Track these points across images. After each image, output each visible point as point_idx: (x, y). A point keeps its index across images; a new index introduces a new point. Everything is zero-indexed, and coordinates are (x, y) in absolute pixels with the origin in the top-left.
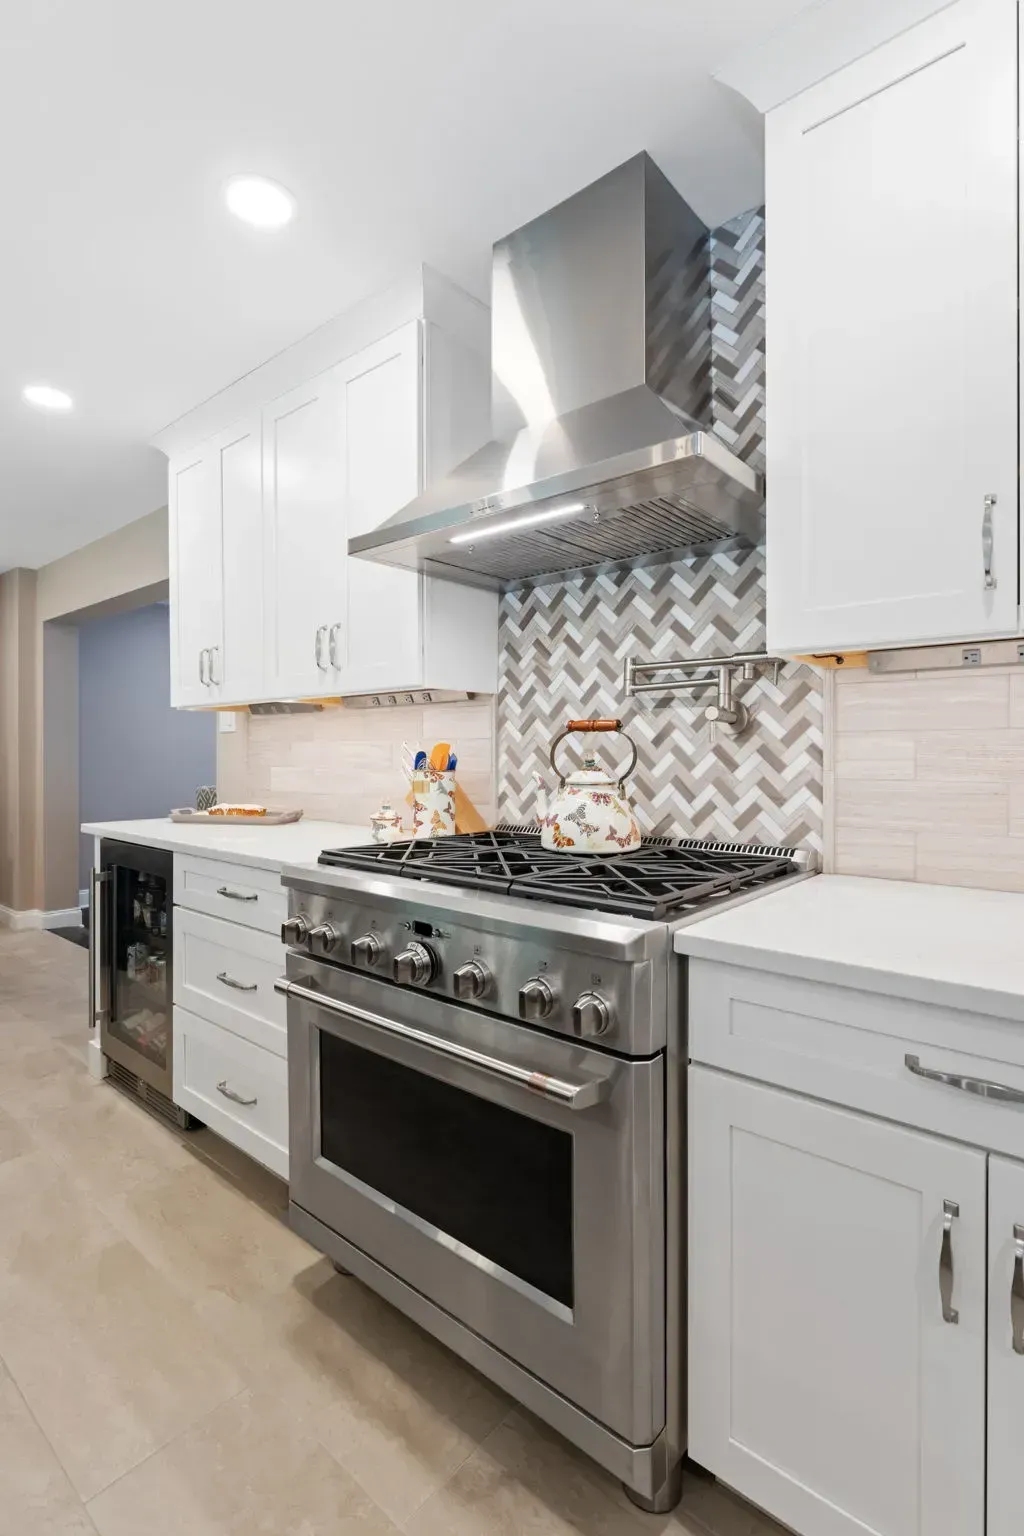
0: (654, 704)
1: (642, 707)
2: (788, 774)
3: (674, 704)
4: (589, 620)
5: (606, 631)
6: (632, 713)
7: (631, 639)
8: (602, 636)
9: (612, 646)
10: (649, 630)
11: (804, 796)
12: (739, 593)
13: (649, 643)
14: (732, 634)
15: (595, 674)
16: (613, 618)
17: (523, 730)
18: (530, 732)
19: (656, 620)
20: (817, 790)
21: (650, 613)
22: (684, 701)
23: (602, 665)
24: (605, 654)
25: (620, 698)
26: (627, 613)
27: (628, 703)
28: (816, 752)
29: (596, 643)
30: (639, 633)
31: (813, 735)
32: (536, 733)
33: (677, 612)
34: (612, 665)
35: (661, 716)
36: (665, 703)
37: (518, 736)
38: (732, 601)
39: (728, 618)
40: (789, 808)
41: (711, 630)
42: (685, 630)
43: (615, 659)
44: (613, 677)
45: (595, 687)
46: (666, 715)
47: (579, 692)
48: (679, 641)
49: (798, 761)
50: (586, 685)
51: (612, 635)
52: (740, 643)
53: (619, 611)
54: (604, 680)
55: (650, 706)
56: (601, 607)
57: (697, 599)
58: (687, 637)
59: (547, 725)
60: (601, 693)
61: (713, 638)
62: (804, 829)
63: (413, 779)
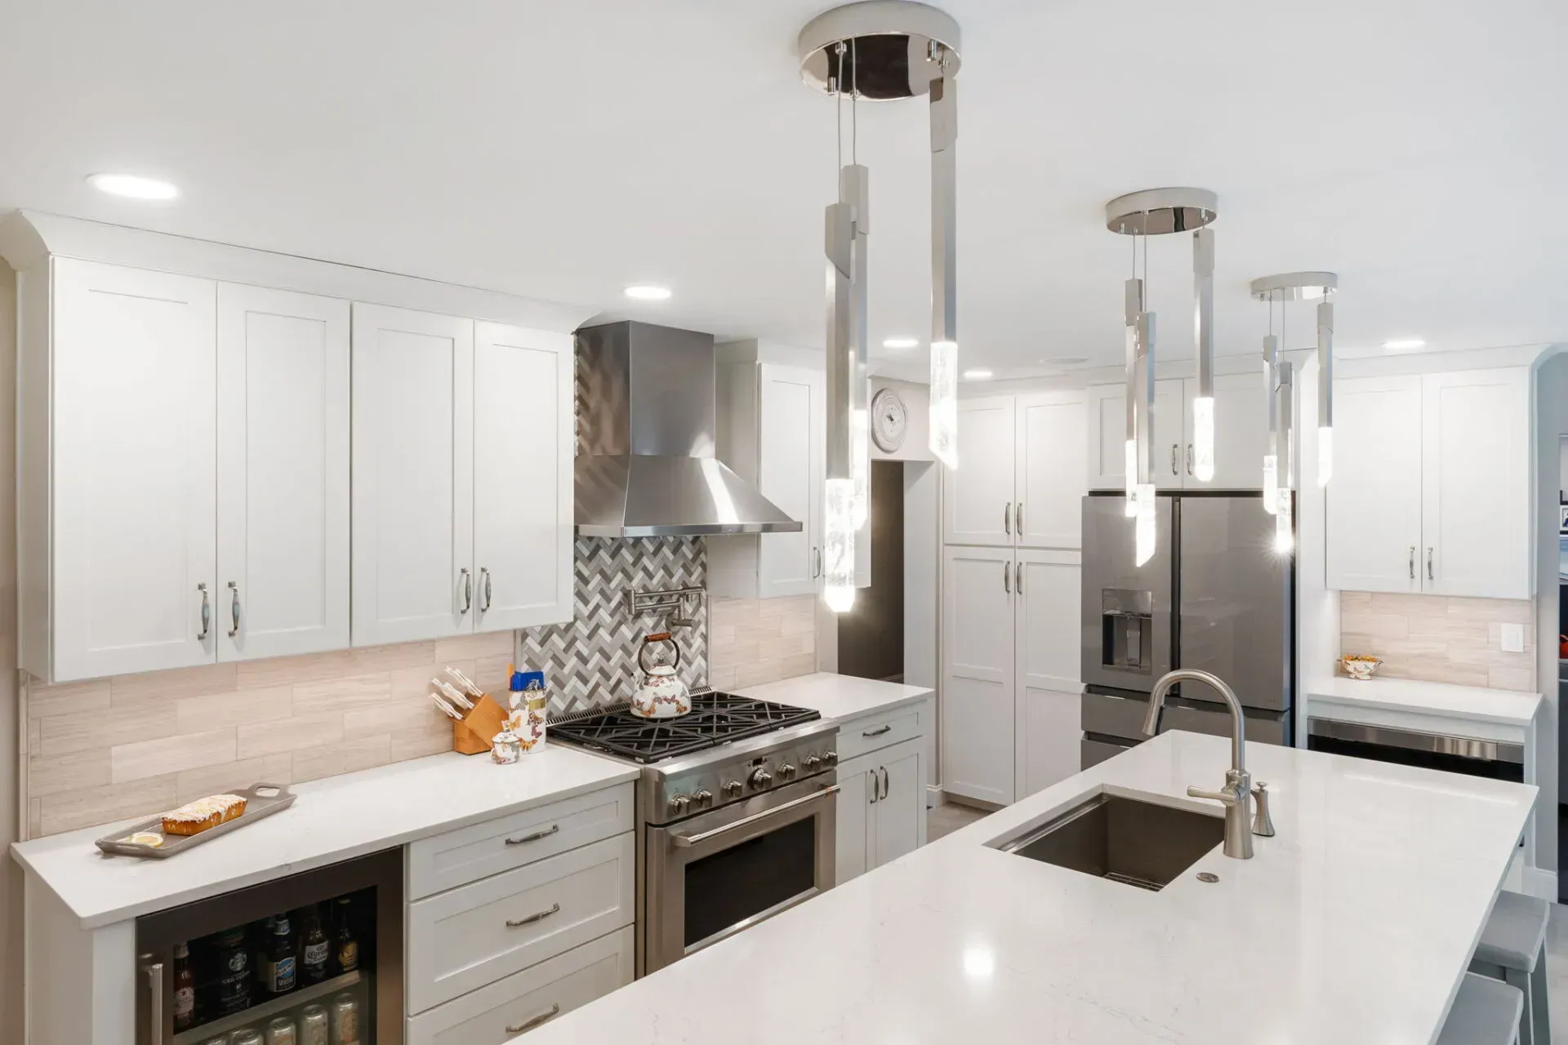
0: (632, 617)
1: (626, 619)
2: (693, 649)
3: (644, 615)
4: (593, 561)
5: (605, 569)
6: (620, 624)
7: (620, 575)
8: (602, 573)
9: (607, 579)
10: (630, 569)
11: (700, 660)
12: (674, 552)
13: (630, 578)
14: (671, 576)
15: (597, 599)
16: (609, 560)
17: (542, 643)
18: (548, 644)
19: (634, 564)
20: (705, 656)
21: (631, 559)
22: (649, 615)
23: (602, 592)
24: (604, 585)
25: (612, 615)
26: (618, 559)
27: (618, 617)
28: (705, 638)
29: (598, 577)
30: (624, 571)
31: (702, 628)
32: (554, 644)
33: (645, 561)
34: (608, 592)
35: (637, 624)
36: (638, 615)
37: (537, 648)
38: (671, 557)
39: (669, 565)
40: (694, 667)
41: (662, 572)
42: (649, 571)
43: (609, 588)
44: (609, 600)
45: (597, 607)
46: (639, 624)
47: (586, 611)
48: (646, 578)
49: (697, 642)
50: (591, 606)
51: (609, 572)
52: (674, 580)
53: (613, 556)
54: (603, 603)
55: (630, 617)
56: (602, 552)
57: (655, 553)
58: (651, 576)
59: (562, 637)
60: (601, 611)
61: (663, 576)
62: (699, 676)
63: (528, 699)
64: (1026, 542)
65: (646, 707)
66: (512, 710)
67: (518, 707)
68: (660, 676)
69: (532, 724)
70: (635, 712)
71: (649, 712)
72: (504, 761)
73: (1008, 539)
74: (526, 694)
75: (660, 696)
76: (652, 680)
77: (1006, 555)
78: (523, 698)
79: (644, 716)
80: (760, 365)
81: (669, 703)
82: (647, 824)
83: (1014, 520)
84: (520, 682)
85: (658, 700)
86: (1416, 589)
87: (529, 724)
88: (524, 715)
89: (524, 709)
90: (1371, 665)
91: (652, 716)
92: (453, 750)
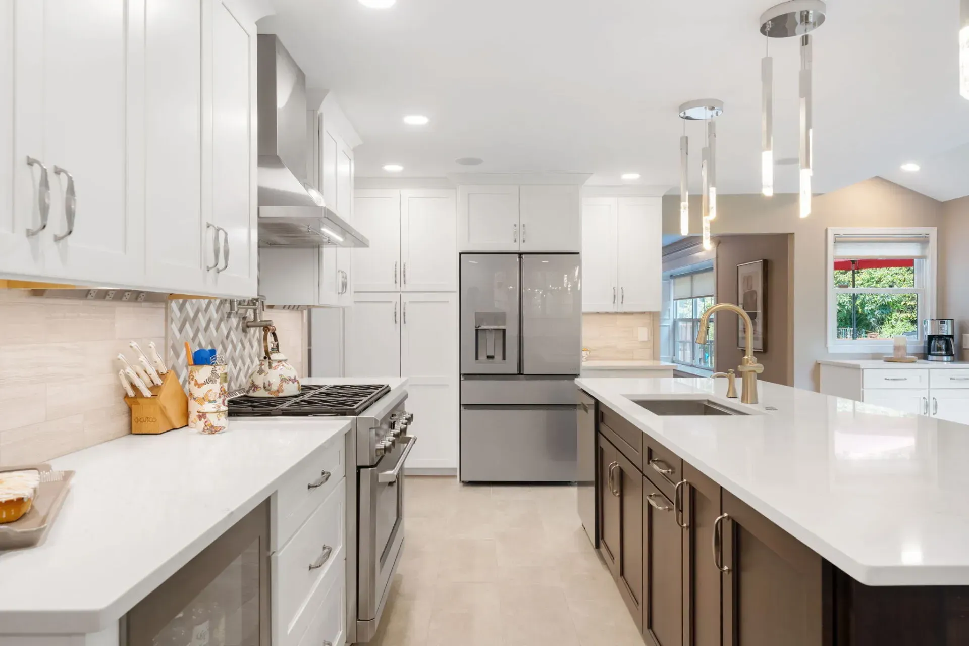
3: (232, 315)
6: (221, 321)
18: (184, 331)
22: (234, 317)
25: (217, 311)
27: (219, 314)
32: (187, 332)
35: (228, 323)
37: (178, 335)
45: (210, 302)
46: (230, 323)
55: (226, 316)
59: (191, 326)
60: (212, 307)
63: (219, 372)
64: (408, 288)
65: (274, 387)
66: (199, 386)
67: (207, 381)
68: (279, 361)
69: (222, 397)
70: (261, 393)
71: (278, 391)
72: (220, 429)
73: (396, 287)
74: (218, 367)
75: (285, 377)
76: (274, 365)
77: (395, 298)
78: (214, 372)
79: (273, 396)
80: (322, 114)
81: (294, 383)
82: (359, 468)
83: (401, 275)
84: (202, 358)
85: (283, 380)
86: (615, 310)
87: (220, 397)
88: (216, 388)
89: (215, 382)
90: (588, 353)
91: (281, 395)
92: (129, 434)
